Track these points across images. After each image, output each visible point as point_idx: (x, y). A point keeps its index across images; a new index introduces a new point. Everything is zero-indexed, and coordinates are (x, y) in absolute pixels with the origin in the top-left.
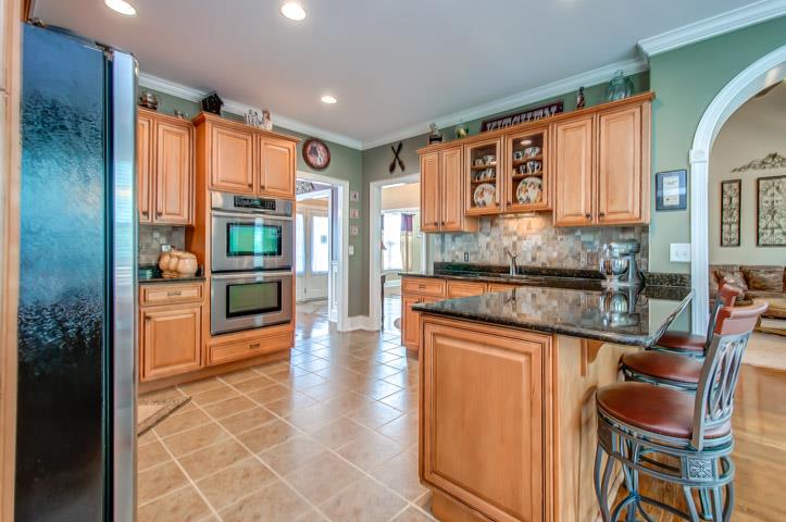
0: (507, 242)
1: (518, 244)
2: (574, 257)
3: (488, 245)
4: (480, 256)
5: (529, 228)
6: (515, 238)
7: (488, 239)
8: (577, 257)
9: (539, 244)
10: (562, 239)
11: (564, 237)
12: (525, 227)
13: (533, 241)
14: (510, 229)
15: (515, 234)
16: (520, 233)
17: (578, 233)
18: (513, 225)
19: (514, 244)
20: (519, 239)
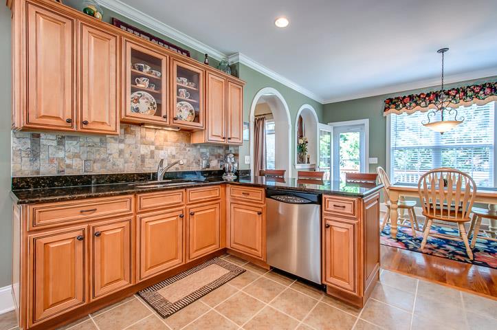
0: (144, 150)
1: (156, 152)
2: (197, 163)
3: (121, 152)
4: (109, 165)
5: (166, 140)
6: (153, 148)
7: (122, 146)
8: (198, 163)
9: (174, 153)
10: (189, 151)
11: (191, 149)
12: (162, 139)
13: (169, 151)
14: (148, 139)
15: (153, 144)
16: (157, 144)
17: (199, 147)
18: (150, 135)
19: (152, 152)
20: (157, 148)
